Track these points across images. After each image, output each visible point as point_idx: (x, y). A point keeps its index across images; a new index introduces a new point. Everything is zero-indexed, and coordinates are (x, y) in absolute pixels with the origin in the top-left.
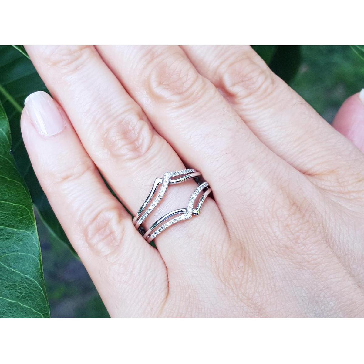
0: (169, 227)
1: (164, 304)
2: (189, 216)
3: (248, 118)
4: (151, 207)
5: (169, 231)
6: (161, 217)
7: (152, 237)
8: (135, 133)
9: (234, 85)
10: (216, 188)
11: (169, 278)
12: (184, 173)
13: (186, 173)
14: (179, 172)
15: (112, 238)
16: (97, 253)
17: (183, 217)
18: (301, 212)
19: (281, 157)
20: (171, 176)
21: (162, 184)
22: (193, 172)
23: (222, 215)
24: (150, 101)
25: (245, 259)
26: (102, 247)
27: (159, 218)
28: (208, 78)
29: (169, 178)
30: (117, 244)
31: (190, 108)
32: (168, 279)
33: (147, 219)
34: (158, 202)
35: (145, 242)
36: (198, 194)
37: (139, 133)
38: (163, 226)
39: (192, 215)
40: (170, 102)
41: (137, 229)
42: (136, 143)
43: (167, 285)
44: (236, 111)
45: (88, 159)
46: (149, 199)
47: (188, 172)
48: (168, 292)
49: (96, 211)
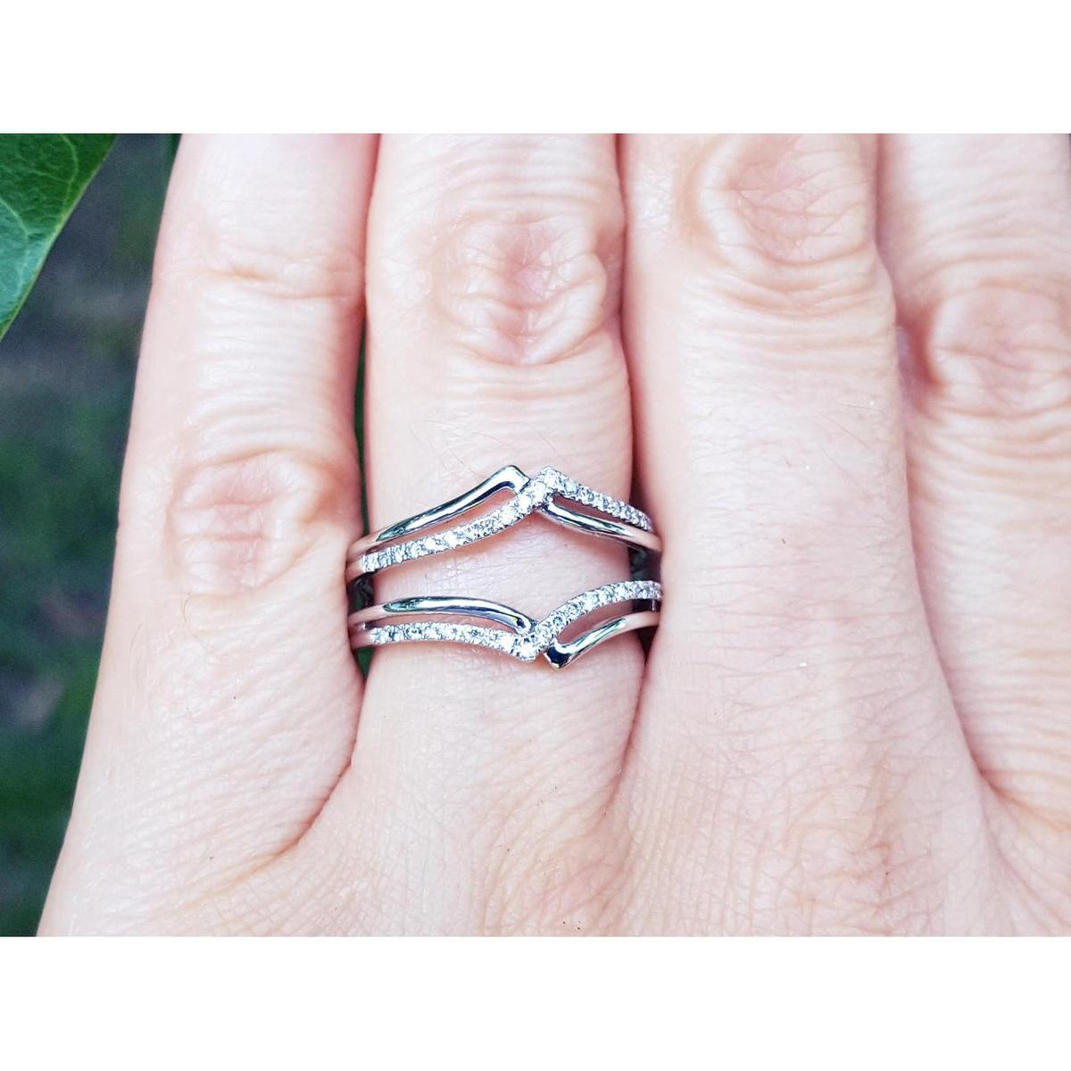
0: (443, 643)
1: (255, 870)
2: (528, 651)
3: (929, 481)
4: (430, 544)
5: (437, 653)
6: (440, 595)
7: (372, 637)
8: (546, 284)
9: (960, 349)
10: (675, 627)
11: (331, 797)
12: (609, 511)
13: (615, 514)
14: (595, 493)
15: (250, 556)
16: (174, 564)
17: (506, 641)
18: (886, 883)
19: (947, 668)
20: (560, 488)
21: (517, 494)
22: (640, 528)
23: (635, 722)
24: (666, 217)
25: (605, 906)
26: (200, 559)
27: (433, 595)
28: (892, 275)
29: (552, 492)
30: (252, 584)
31: (771, 321)
32: (326, 799)
33: (394, 569)
34: (461, 542)
35: (343, 634)
36: (606, 603)
37: (560, 292)
38: (427, 624)
39: (540, 657)
40: (724, 263)
41: (346, 580)
42: (531, 316)
43: (307, 815)
44: (907, 435)
45: (352, 261)
46: (446, 514)
47: (623, 516)
48: (296, 840)
49: (260, 439)
